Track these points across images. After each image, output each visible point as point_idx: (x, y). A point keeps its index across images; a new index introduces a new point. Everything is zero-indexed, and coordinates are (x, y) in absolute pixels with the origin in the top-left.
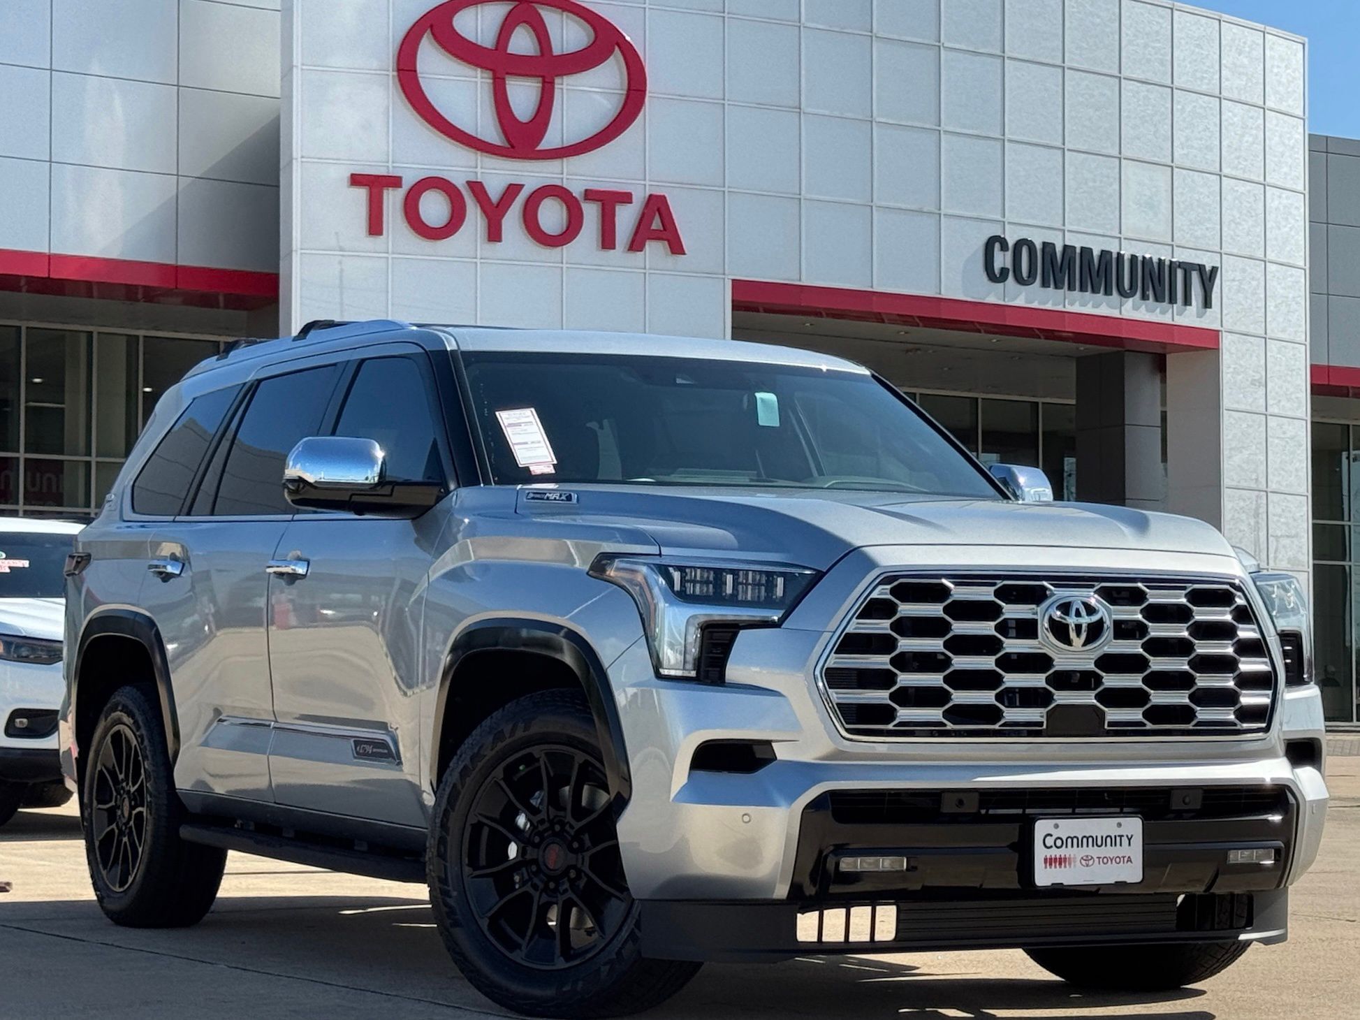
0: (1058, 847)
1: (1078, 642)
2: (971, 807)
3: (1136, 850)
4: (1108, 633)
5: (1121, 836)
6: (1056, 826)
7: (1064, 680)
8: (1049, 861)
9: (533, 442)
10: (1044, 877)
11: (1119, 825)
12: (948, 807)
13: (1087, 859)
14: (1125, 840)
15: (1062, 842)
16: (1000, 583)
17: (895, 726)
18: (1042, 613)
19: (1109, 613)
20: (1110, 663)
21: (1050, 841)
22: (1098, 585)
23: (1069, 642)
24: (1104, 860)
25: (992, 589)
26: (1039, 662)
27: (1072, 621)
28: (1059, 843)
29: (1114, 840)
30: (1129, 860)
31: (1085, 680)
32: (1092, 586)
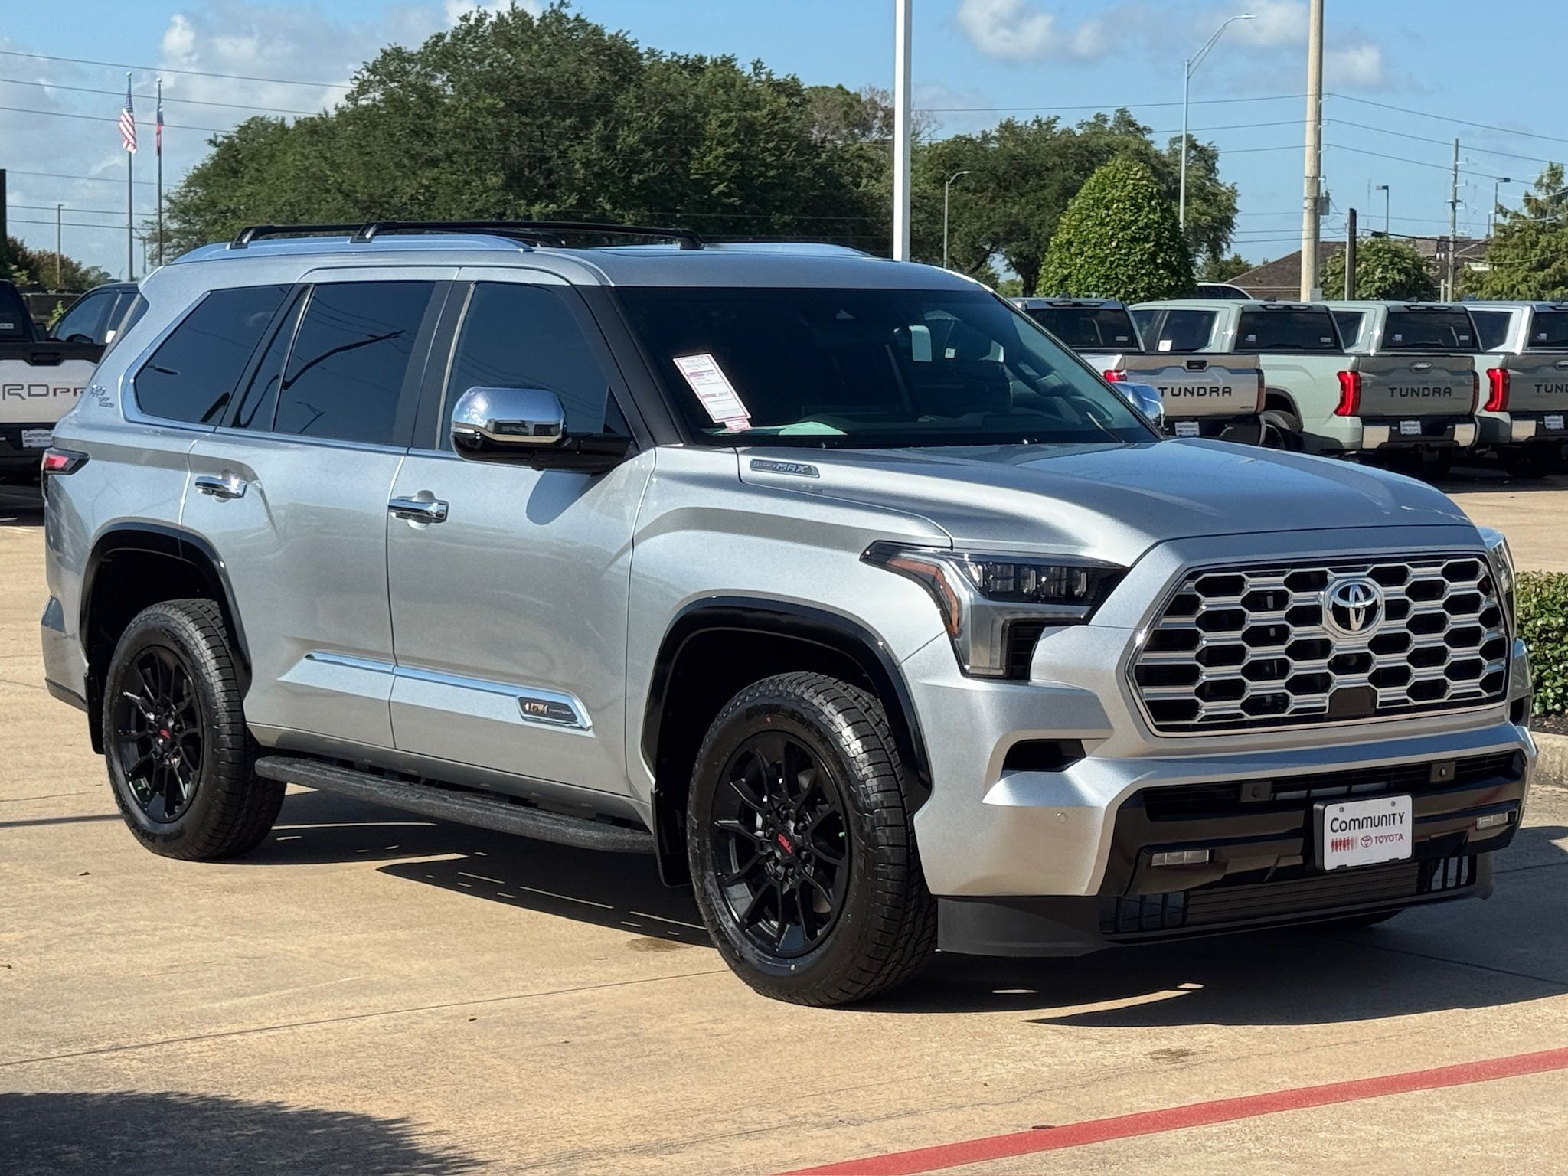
0: (1343, 830)
1: (1356, 625)
2: (1265, 796)
3: (1406, 828)
4: (1381, 613)
5: (1394, 815)
6: (1342, 810)
7: (1343, 664)
8: (1336, 845)
9: (720, 394)
10: (1332, 860)
11: (1393, 804)
12: (1246, 798)
13: (1367, 839)
14: (1397, 817)
15: (1346, 825)
16: (1291, 572)
17: (1201, 720)
18: (1325, 598)
19: (1382, 593)
20: (1382, 644)
21: (1336, 825)
22: (1372, 567)
23: (1348, 626)
24: (1381, 839)
25: (1282, 579)
26: (1322, 647)
27: (1351, 605)
28: (1343, 826)
29: (1388, 819)
30: (1401, 837)
31: (1360, 663)
32: (1364, 569)
